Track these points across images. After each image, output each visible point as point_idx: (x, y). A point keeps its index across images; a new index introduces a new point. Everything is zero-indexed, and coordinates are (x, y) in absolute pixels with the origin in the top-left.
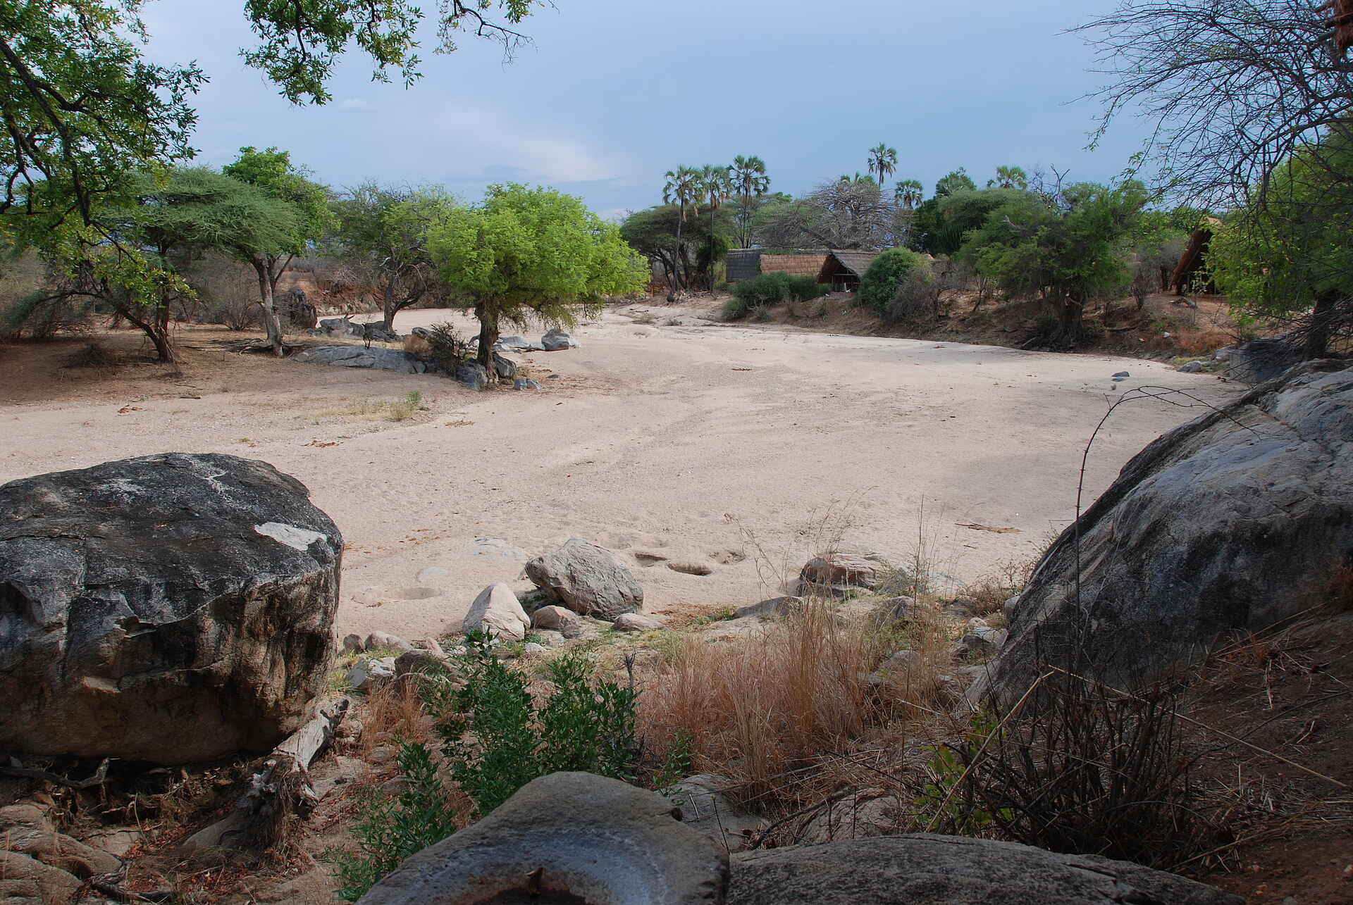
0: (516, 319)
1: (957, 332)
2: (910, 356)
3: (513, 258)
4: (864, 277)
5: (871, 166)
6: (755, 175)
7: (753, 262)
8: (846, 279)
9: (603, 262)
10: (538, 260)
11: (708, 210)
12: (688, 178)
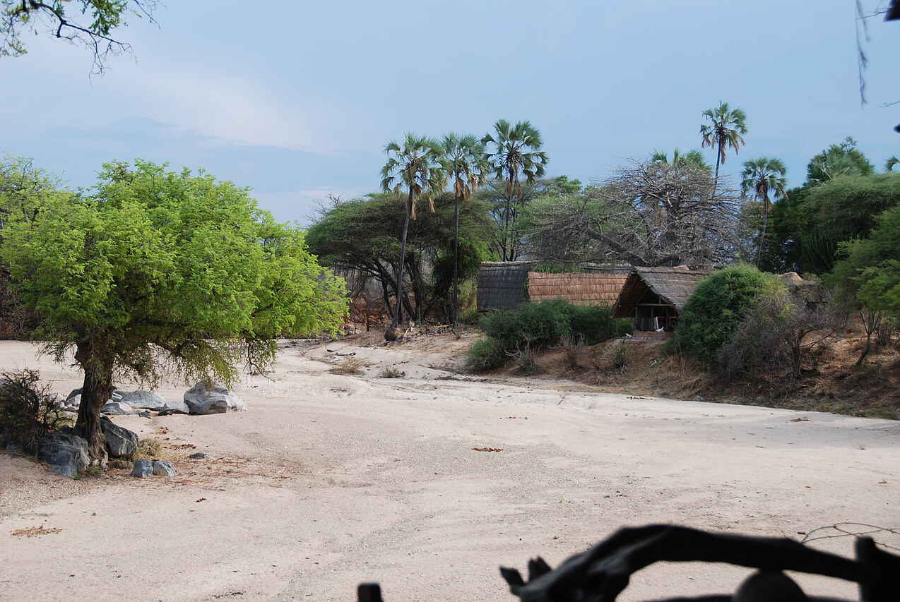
0: (141, 368)
1: (831, 396)
2: (752, 433)
3: (141, 277)
4: (685, 309)
5: (706, 137)
6: (525, 150)
7: (517, 283)
8: (658, 312)
9: (278, 286)
10: (181, 279)
11: (450, 203)
12: (420, 154)
